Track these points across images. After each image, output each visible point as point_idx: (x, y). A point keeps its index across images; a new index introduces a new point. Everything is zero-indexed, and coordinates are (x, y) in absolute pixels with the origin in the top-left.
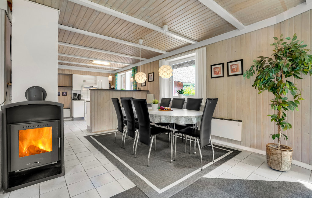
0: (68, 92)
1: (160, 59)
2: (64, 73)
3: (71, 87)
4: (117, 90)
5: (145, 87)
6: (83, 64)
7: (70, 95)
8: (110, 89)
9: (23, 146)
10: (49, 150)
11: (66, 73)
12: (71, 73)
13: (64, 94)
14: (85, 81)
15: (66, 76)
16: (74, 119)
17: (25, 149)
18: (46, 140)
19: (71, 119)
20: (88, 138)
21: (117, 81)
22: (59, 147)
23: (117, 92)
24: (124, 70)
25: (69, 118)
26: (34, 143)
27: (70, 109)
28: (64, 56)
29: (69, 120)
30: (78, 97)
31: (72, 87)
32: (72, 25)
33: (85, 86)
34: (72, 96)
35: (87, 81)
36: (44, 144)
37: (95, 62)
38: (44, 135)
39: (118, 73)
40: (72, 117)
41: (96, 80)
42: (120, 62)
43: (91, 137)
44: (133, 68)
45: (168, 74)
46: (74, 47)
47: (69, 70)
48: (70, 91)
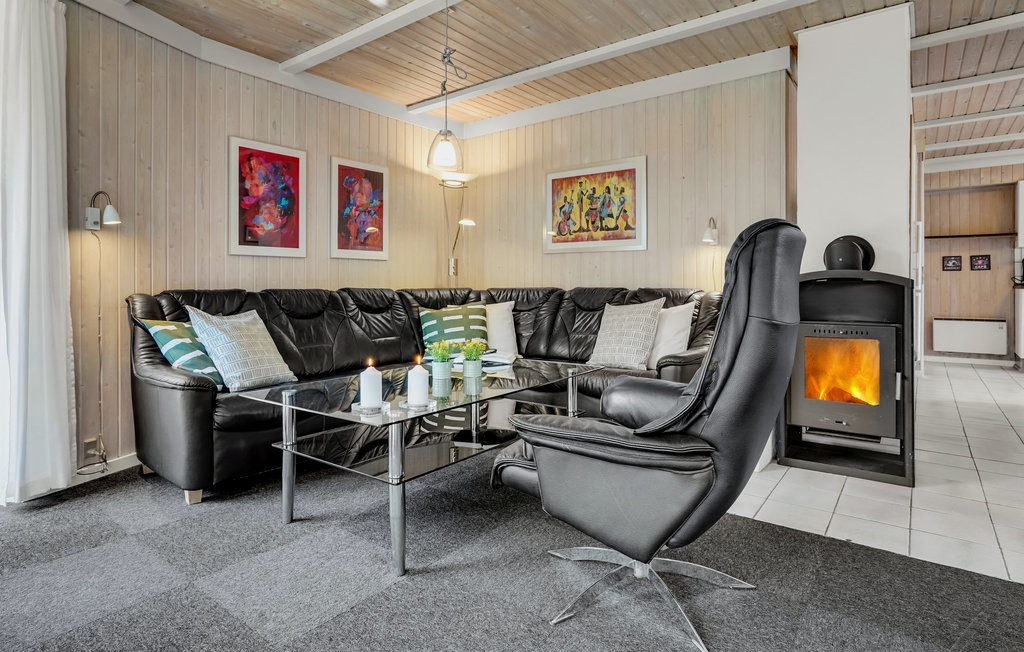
0: (998, 256)
2: (975, 183)
3: (1009, 235)
7: (1007, 268)
9: (819, 387)
10: (873, 403)
12: (1008, 180)
13: (980, 262)
15: (988, 195)
17: (822, 394)
18: (866, 380)
19: (1012, 363)
22: (898, 397)
25: (1000, 357)
26: (841, 384)
27: (1005, 324)
28: (964, 121)
29: (1002, 368)
31: (1016, 234)
32: (965, 19)
34: (1018, 273)
36: (862, 388)
38: (862, 368)
40: (1016, 358)
46: (997, 80)
47: (1002, 169)
48: (1006, 250)
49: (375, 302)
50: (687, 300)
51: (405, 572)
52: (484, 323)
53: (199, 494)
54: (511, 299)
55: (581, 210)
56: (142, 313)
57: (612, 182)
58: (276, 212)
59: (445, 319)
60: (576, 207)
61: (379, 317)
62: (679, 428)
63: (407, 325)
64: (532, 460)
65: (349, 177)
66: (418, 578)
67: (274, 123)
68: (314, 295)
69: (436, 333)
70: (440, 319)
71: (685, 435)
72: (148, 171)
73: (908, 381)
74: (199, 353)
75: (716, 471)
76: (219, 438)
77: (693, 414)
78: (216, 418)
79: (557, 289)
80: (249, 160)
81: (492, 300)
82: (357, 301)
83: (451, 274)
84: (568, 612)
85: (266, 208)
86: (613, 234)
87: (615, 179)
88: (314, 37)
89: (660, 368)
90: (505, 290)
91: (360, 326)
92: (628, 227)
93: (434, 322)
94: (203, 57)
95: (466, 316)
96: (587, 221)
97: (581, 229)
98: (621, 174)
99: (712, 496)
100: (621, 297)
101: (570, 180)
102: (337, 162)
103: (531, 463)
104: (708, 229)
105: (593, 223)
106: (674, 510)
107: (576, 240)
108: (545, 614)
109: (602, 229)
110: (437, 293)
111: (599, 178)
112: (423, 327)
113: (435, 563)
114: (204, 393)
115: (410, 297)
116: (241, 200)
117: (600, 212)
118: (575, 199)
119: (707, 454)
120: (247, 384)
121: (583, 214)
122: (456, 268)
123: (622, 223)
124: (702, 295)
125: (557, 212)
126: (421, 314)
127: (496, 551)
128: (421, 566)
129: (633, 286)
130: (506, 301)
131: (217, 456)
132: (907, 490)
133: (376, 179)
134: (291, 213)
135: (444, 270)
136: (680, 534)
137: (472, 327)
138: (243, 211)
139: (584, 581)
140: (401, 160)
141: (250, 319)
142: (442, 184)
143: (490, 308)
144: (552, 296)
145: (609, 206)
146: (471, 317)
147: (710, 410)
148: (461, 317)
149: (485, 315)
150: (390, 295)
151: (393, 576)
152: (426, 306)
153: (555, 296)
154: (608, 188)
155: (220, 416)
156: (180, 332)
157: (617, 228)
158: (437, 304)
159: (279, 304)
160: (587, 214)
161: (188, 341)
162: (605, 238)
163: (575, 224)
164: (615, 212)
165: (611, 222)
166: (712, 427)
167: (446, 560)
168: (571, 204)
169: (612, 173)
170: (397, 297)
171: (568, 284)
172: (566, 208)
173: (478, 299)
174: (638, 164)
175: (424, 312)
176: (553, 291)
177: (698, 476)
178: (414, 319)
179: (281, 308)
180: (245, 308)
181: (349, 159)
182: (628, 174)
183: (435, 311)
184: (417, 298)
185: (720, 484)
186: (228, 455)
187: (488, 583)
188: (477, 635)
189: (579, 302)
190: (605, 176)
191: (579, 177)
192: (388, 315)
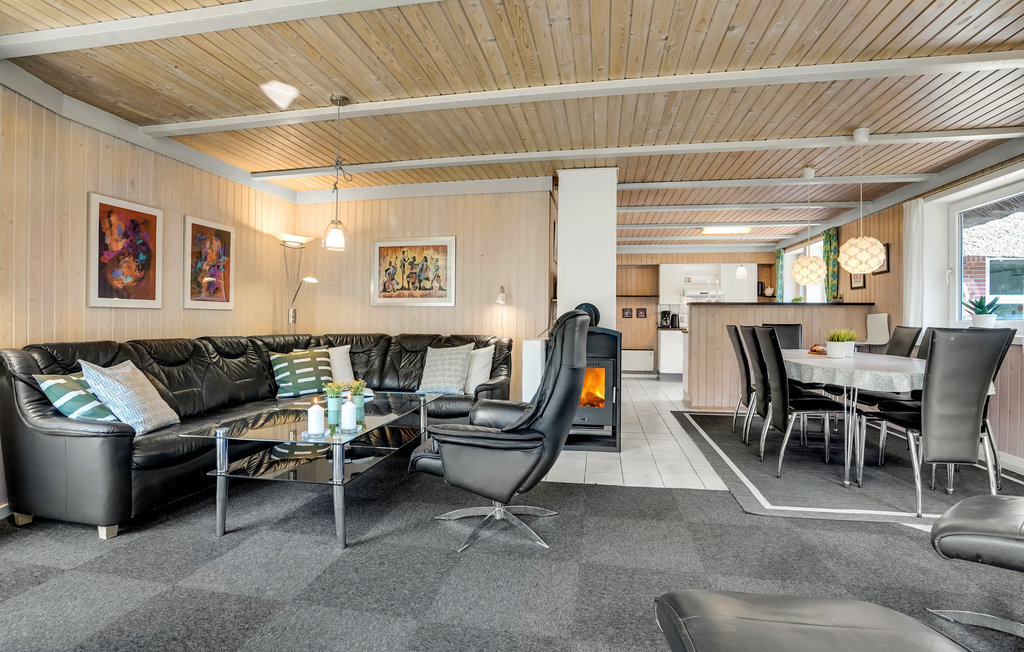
0: (650, 309)
1: (904, 201)
2: (639, 263)
3: (655, 296)
4: (782, 304)
5: (864, 290)
6: (682, 238)
7: (654, 317)
8: (762, 300)
11: (644, 263)
12: (655, 263)
13: (641, 313)
14: (689, 280)
15: (646, 270)
16: (661, 376)
19: (655, 376)
20: (679, 415)
21: (782, 275)
22: (614, 402)
23: (782, 309)
24: (801, 240)
25: (650, 373)
27: (653, 352)
28: (636, 228)
29: (651, 379)
30: (670, 321)
31: (659, 296)
32: (641, 180)
33: (689, 294)
34: (659, 320)
35: (693, 278)
37: (708, 230)
39: (785, 249)
40: (658, 373)
41: (718, 276)
42: (780, 222)
43: (687, 415)
44: (827, 233)
45: (861, 263)
46: (653, 210)
47: (652, 256)
48: (654, 306)
49: (231, 349)
50: (486, 344)
51: (346, 546)
52: (328, 364)
53: (116, 528)
54: (346, 344)
55: (403, 273)
56: (21, 368)
57: (429, 253)
58: (134, 266)
59: (295, 361)
60: (399, 270)
61: (235, 361)
62: (524, 427)
63: (261, 369)
64: (438, 453)
65: (200, 234)
66: (358, 548)
67: (133, 181)
68: (179, 344)
69: (288, 373)
70: (290, 361)
71: (528, 430)
72: (10, 225)
73: (619, 391)
74: (95, 403)
75: (544, 448)
76: (136, 477)
77: (533, 418)
78: (135, 459)
79: (385, 335)
80: (109, 216)
81: (331, 345)
82: (217, 349)
83: (291, 322)
84: (467, 543)
85: (126, 262)
86: (427, 293)
87: (431, 251)
88: (189, 113)
89: (477, 393)
90: (340, 336)
91: (223, 371)
92: (441, 289)
93: (286, 364)
94: (64, 115)
95: (313, 359)
96: (408, 282)
97: (403, 288)
98: (436, 248)
99: (542, 462)
100: (438, 341)
101: (395, 249)
102: (190, 221)
103: (438, 454)
104: (501, 294)
105: (413, 283)
106: (522, 472)
107: (399, 296)
108: (452, 548)
109: (420, 289)
110: (282, 339)
111: (418, 249)
112: (275, 369)
113: (363, 538)
114: (122, 439)
115: (259, 343)
116: (101, 254)
117: (419, 276)
118: (399, 265)
119: (539, 439)
120: (149, 428)
121: (405, 276)
122: (295, 317)
123: (436, 284)
124: (496, 340)
125: (383, 273)
126: (272, 358)
127: (401, 523)
128: (354, 541)
129: (446, 333)
130: (342, 345)
131: (134, 493)
132: (617, 454)
133: (224, 237)
134: (147, 266)
135: (285, 318)
136: (525, 485)
137: (320, 368)
138: (102, 266)
139: (467, 530)
140: (245, 221)
141: (128, 367)
142: (283, 244)
143: (331, 351)
144: (382, 341)
145: (426, 271)
146: (318, 359)
147: (542, 415)
148: (309, 359)
149: (329, 357)
150: (243, 341)
151: (338, 551)
152: (275, 350)
153: (383, 341)
154: (425, 258)
155: (138, 457)
156: (71, 385)
157: (432, 288)
158: (286, 348)
159: (150, 353)
160: (408, 277)
161: (82, 393)
162: (422, 296)
163: (398, 284)
164: (431, 277)
165: (427, 284)
166: (543, 424)
167: (370, 534)
168: (395, 268)
169: (429, 247)
170: (250, 344)
171: (393, 331)
172: (391, 270)
173: (318, 345)
174: (448, 241)
175: (274, 356)
176: (382, 337)
177: (536, 451)
178: (265, 362)
179: (152, 357)
180: (118, 358)
181: (201, 218)
182: (442, 249)
183: (285, 355)
184: (266, 344)
185: (546, 455)
186: (145, 492)
187: (407, 540)
188: (419, 566)
189: (404, 345)
190: (423, 248)
191: (402, 247)
192: (242, 359)
